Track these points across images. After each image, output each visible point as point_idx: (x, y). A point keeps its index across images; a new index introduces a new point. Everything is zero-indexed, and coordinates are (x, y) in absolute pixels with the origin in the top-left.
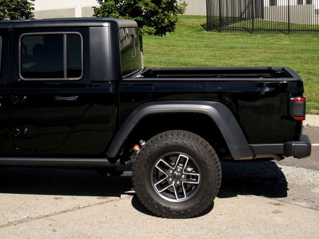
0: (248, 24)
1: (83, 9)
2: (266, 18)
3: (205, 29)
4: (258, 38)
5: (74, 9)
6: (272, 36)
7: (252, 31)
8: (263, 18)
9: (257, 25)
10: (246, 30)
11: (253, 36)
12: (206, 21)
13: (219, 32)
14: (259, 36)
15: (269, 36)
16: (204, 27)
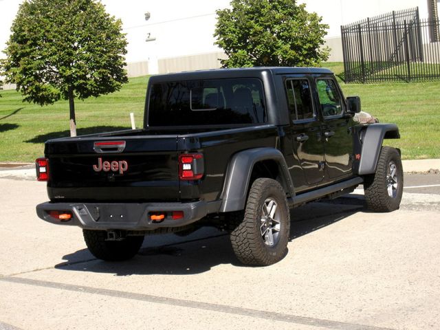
0: (402, 70)
1: (159, 61)
2: (427, 61)
3: (342, 79)
4: (416, 88)
5: (146, 63)
6: (436, 84)
7: (408, 78)
8: (422, 59)
9: (414, 71)
10: (400, 78)
11: (411, 86)
12: (343, 69)
13: (363, 83)
14: (418, 84)
15: (431, 85)
16: (341, 78)
